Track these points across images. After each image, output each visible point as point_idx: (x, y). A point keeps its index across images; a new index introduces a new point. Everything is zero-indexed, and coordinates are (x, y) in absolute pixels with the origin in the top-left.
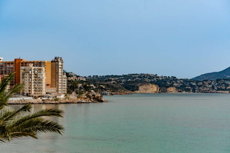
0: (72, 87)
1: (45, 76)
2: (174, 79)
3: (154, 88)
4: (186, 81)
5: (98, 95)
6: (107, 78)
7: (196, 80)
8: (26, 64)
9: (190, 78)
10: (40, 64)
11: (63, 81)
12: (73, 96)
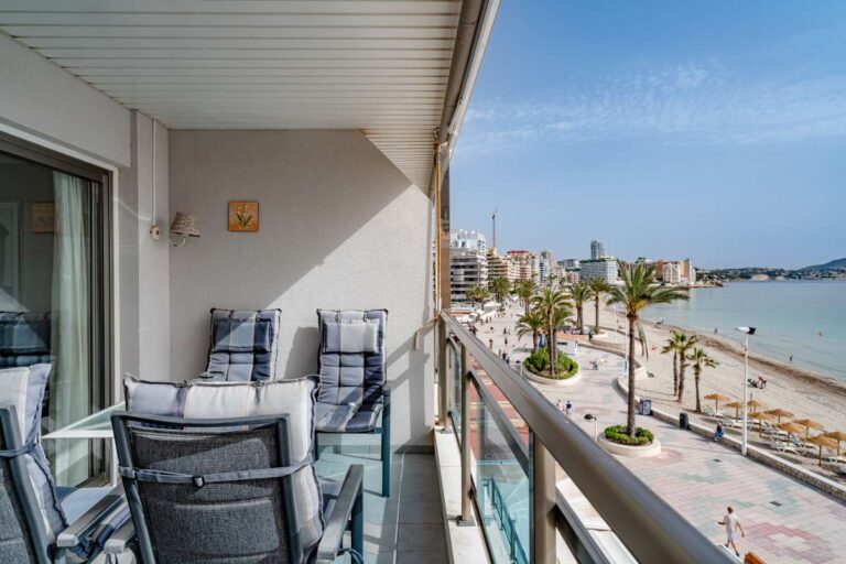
0: (699, 277)
1: (680, 270)
2: (782, 271)
3: (766, 277)
4: (793, 272)
5: (720, 282)
6: (726, 271)
7: (803, 271)
8: (666, 263)
9: (796, 269)
10: (676, 263)
11: (693, 273)
12: (701, 283)
